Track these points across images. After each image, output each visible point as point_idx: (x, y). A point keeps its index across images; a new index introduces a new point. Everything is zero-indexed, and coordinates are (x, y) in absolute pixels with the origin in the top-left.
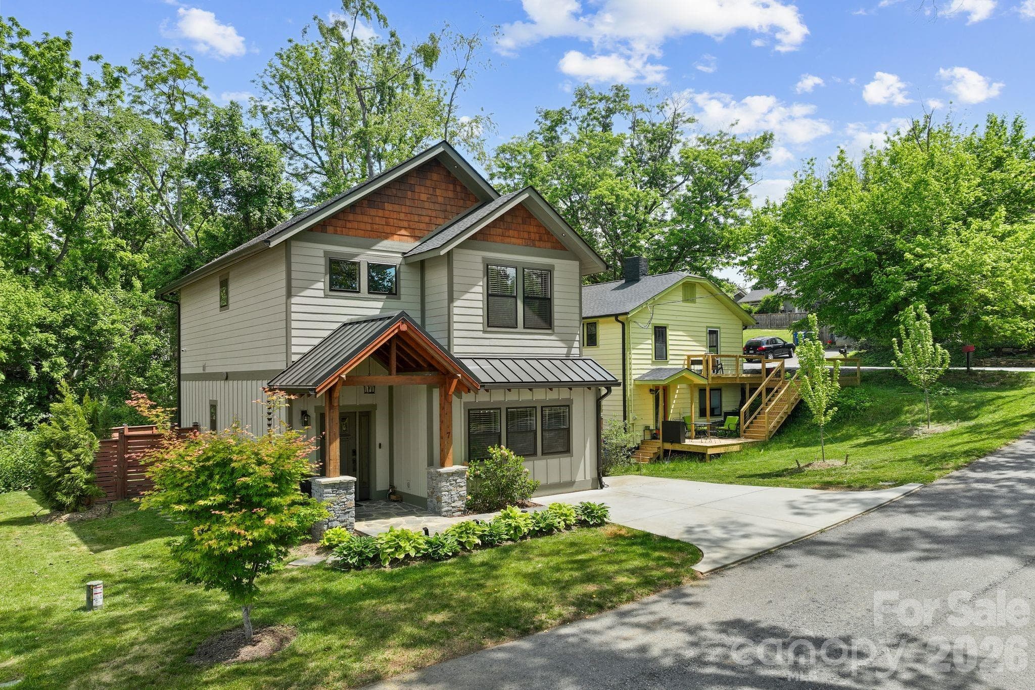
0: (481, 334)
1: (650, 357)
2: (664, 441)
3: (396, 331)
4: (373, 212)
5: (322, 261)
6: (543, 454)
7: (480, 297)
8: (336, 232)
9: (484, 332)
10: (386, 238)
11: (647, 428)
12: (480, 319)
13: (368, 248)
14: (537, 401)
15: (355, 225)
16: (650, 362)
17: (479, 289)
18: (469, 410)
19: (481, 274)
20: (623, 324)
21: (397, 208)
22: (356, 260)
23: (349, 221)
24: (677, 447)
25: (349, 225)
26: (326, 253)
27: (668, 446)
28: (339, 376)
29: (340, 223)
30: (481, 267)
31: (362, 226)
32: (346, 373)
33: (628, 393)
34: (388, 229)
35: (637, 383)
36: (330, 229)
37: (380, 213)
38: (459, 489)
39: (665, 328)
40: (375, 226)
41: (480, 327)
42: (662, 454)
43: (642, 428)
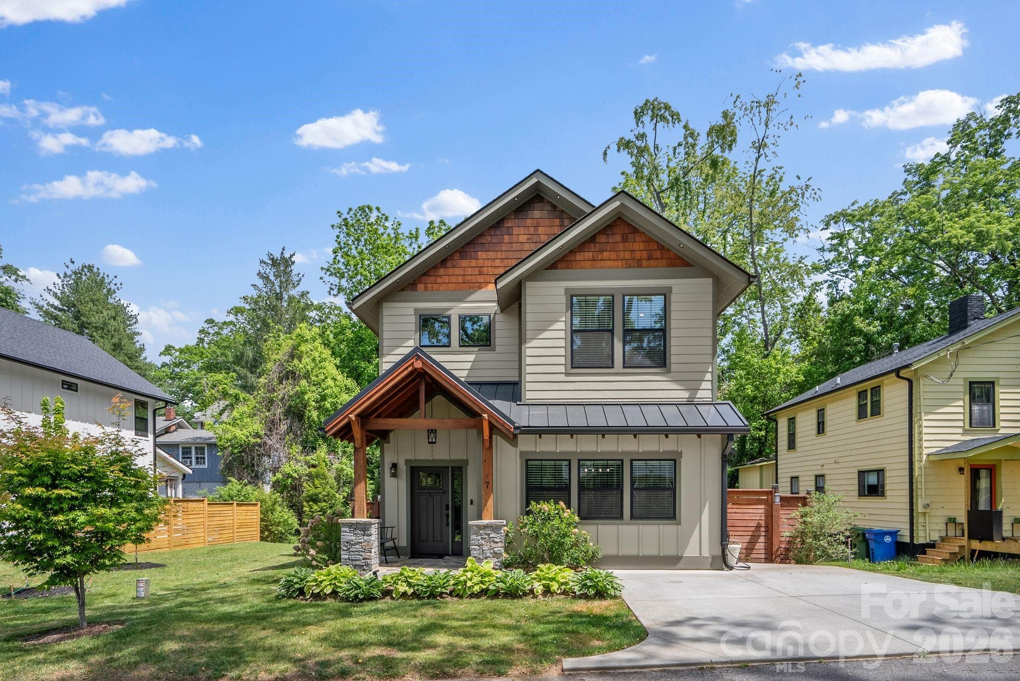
0: (562, 377)
1: (961, 424)
2: (971, 537)
3: (410, 369)
4: (464, 263)
5: (413, 319)
6: (632, 517)
7: (562, 334)
8: (426, 289)
9: (567, 374)
10: (480, 288)
11: (952, 520)
12: (562, 360)
13: (461, 300)
14: (623, 453)
15: (446, 279)
16: (960, 431)
17: (561, 325)
18: (527, 460)
19: (563, 308)
20: (910, 382)
21: (491, 255)
22: (448, 313)
23: (440, 276)
24: (988, 546)
25: (439, 280)
26: (416, 310)
27: (976, 545)
28: (347, 416)
29: (430, 279)
30: (563, 300)
31: (453, 279)
32: (355, 413)
33: (916, 473)
34: (481, 279)
35: (932, 458)
36: (421, 287)
37: (473, 263)
38: (493, 545)
39: (993, 383)
40: (467, 278)
41: (562, 369)
42: (967, 554)
43: (943, 520)
